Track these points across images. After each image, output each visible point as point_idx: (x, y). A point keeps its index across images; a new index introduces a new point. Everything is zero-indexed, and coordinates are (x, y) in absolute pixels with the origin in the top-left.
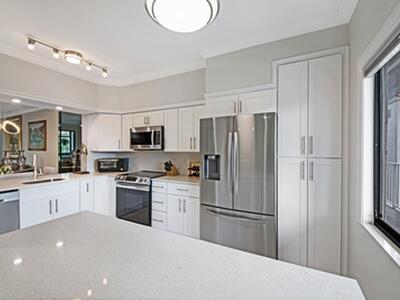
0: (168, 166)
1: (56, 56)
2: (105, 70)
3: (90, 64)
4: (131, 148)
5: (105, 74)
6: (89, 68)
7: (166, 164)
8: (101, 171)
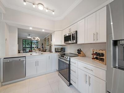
0: (79, 51)
1: (34, 6)
2: (53, 11)
3: (47, 9)
4: (64, 43)
5: (53, 13)
6: (47, 11)
7: (78, 50)
8: (56, 52)
